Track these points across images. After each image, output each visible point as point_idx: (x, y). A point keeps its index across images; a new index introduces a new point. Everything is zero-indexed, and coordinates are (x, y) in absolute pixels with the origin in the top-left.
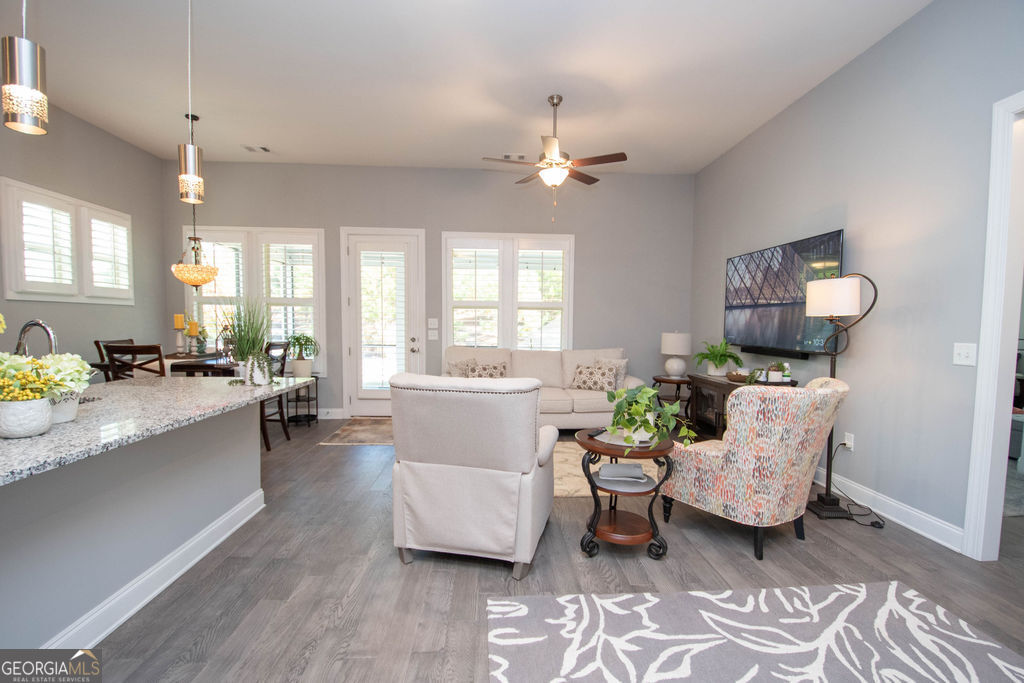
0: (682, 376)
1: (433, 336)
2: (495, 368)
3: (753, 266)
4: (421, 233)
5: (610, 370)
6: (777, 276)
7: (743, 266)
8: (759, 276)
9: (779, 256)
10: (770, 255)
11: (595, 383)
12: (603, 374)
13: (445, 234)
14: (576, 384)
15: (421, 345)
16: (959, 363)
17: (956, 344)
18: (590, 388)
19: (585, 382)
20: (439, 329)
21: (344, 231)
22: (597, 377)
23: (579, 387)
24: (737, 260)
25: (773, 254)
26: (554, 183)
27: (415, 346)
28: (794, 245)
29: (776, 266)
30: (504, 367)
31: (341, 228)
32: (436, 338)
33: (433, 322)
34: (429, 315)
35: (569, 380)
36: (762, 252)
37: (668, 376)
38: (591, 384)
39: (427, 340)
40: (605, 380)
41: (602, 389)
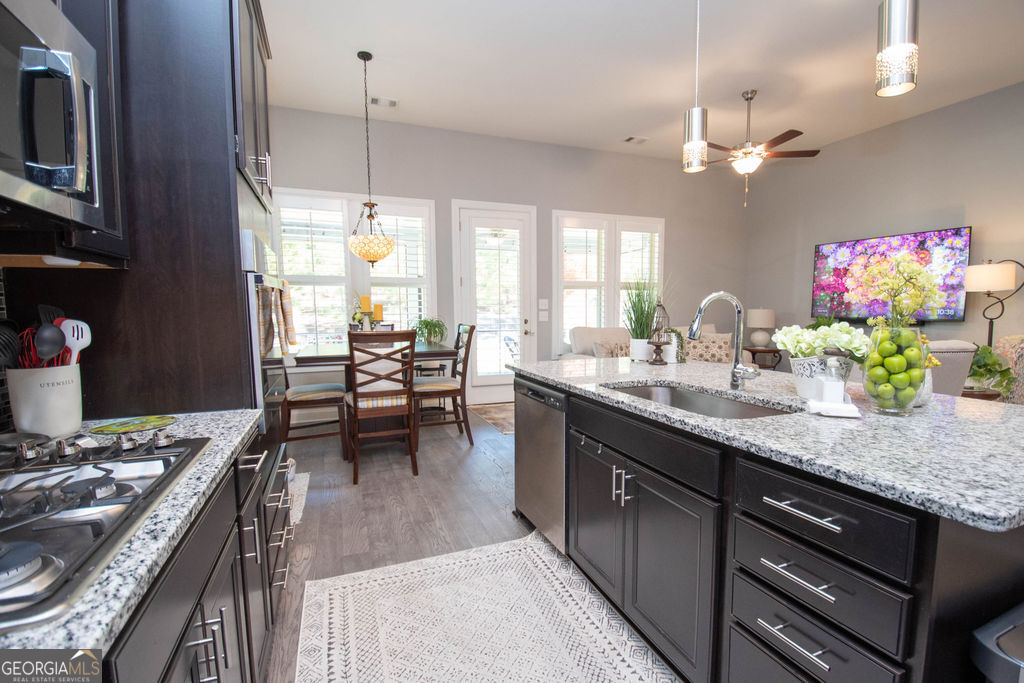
0: (766, 347)
1: (544, 317)
4: (533, 209)
13: (555, 213)
15: (533, 327)
18: (707, 360)
20: (550, 310)
21: (456, 204)
26: (748, 172)
27: (527, 327)
31: (453, 201)
32: (546, 319)
33: (544, 303)
34: (540, 296)
37: (754, 346)
38: (708, 356)
39: (539, 323)
40: (723, 353)
41: (720, 360)
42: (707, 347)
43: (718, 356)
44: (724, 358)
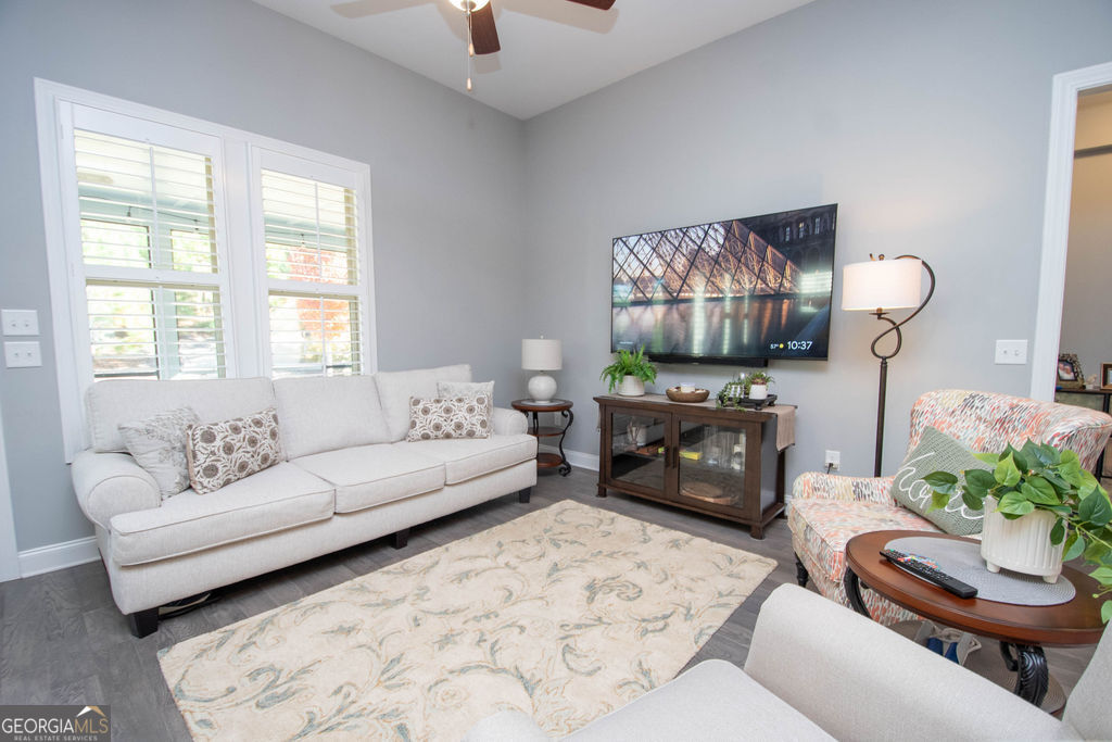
0: (552, 400)
2: (258, 423)
3: (666, 249)
5: (480, 401)
6: (716, 262)
7: (647, 249)
8: (680, 263)
9: (720, 235)
10: (701, 234)
11: (459, 426)
12: (471, 410)
14: (418, 432)
16: (1002, 362)
17: (998, 341)
18: (448, 436)
19: (437, 427)
22: (460, 415)
23: (426, 437)
24: (632, 241)
25: (706, 233)
28: (745, 222)
29: (713, 248)
30: (275, 418)
35: (399, 426)
36: (685, 231)
37: (533, 400)
38: (449, 428)
40: (476, 419)
41: (471, 434)
42: (448, 411)
43: (467, 427)
44: (478, 429)
